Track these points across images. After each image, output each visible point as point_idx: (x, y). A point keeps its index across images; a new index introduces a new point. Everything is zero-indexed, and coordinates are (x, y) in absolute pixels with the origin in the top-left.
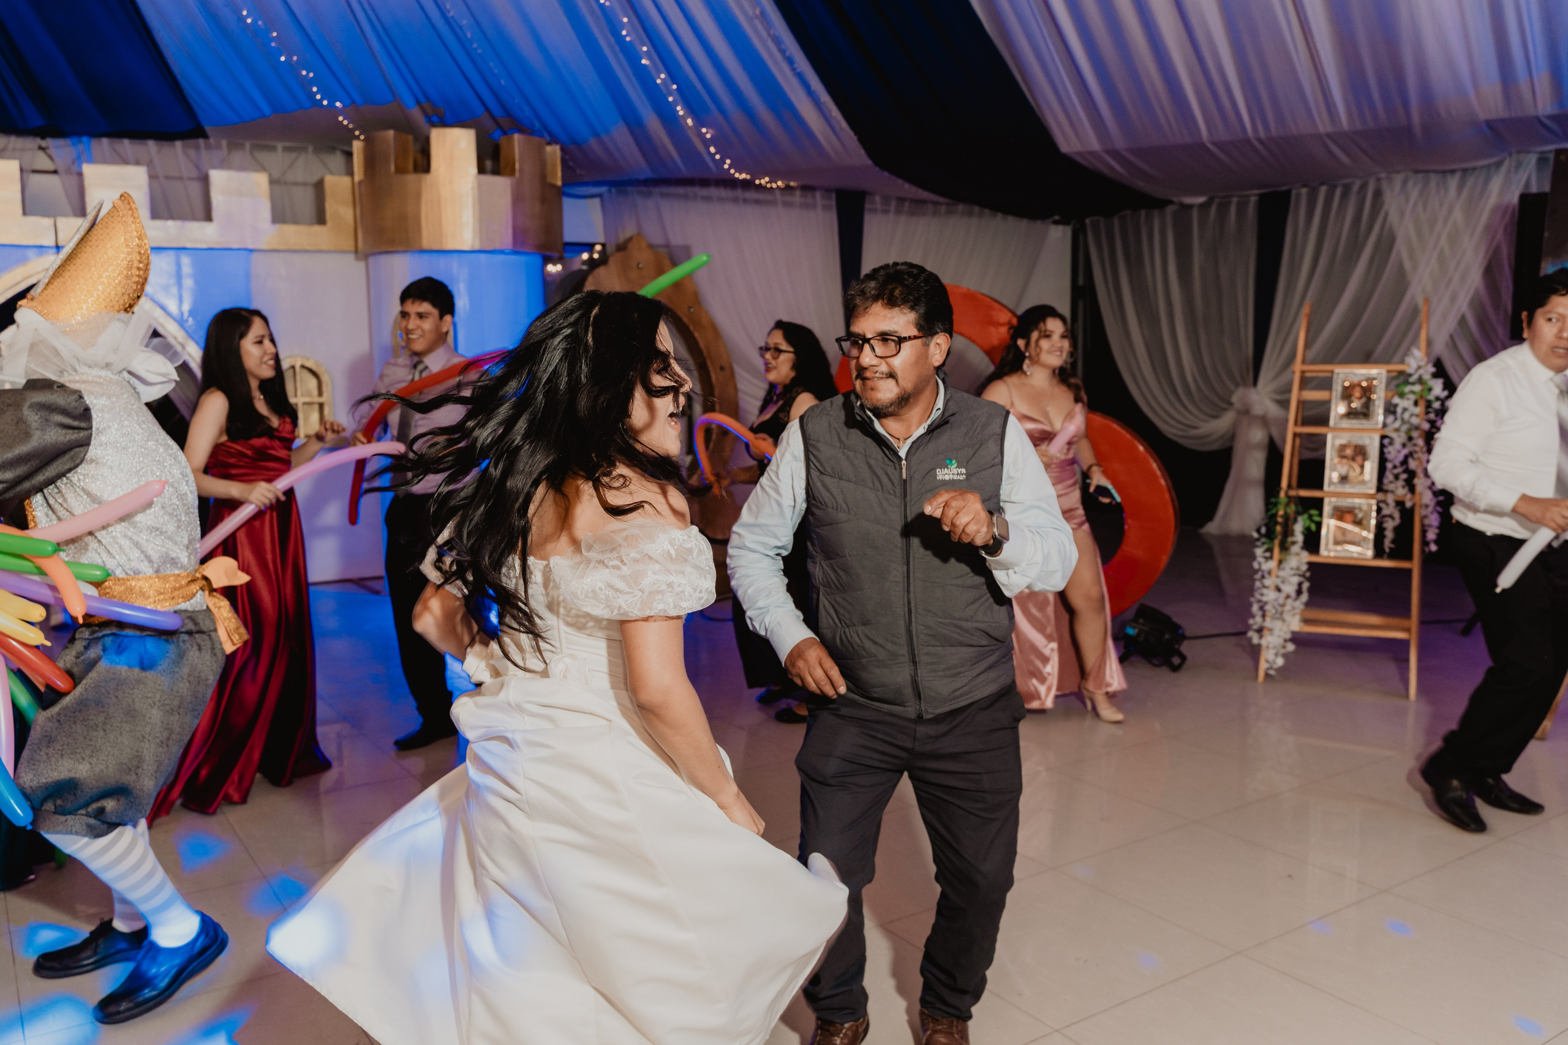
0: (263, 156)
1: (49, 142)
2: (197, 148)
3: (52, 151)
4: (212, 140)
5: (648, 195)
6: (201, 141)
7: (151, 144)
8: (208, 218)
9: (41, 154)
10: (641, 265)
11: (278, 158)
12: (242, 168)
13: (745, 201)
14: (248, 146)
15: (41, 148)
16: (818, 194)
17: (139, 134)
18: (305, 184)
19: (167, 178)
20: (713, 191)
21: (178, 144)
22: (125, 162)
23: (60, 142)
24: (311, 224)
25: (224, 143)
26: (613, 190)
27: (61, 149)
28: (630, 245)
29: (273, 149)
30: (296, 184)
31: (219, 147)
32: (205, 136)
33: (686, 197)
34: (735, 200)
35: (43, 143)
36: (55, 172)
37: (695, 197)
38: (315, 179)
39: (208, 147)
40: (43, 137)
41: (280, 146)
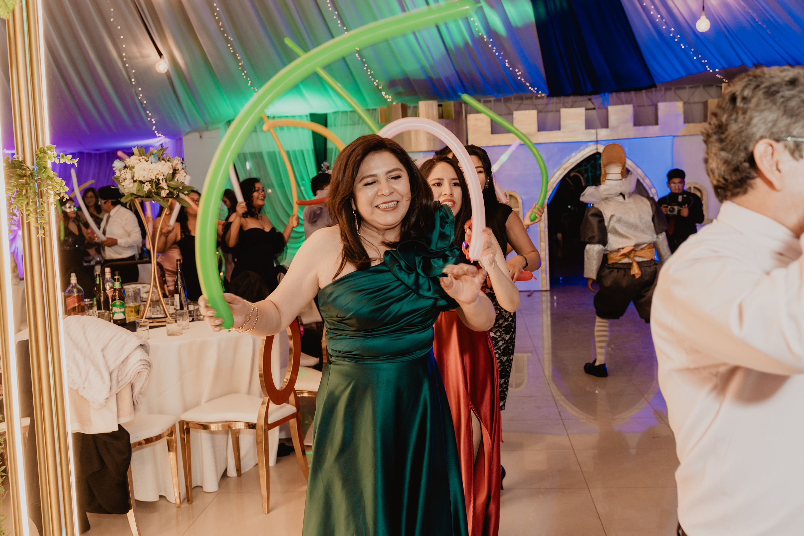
0: (680, 92)
1: (592, 97)
2: (652, 92)
4: (658, 88)
6: (653, 89)
7: (633, 93)
8: (656, 123)
11: (685, 93)
12: (671, 100)
14: (673, 89)
15: (590, 100)
17: (627, 90)
18: (698, 103)
19: (640, 106)
21: (644, 91)
22: (622, 103)
23: (597, 96)
24: (701, 122)
25: (663, 89)
27: (597, 100)
29: (684, 88)
30: (694, 103)
31: (661, 90)
32: (655, 87)
35: (590, 97)
36: (594, 109)
38: (704, 100)
39: (656, 91)
40: (590, 95)
41: (687, 87)
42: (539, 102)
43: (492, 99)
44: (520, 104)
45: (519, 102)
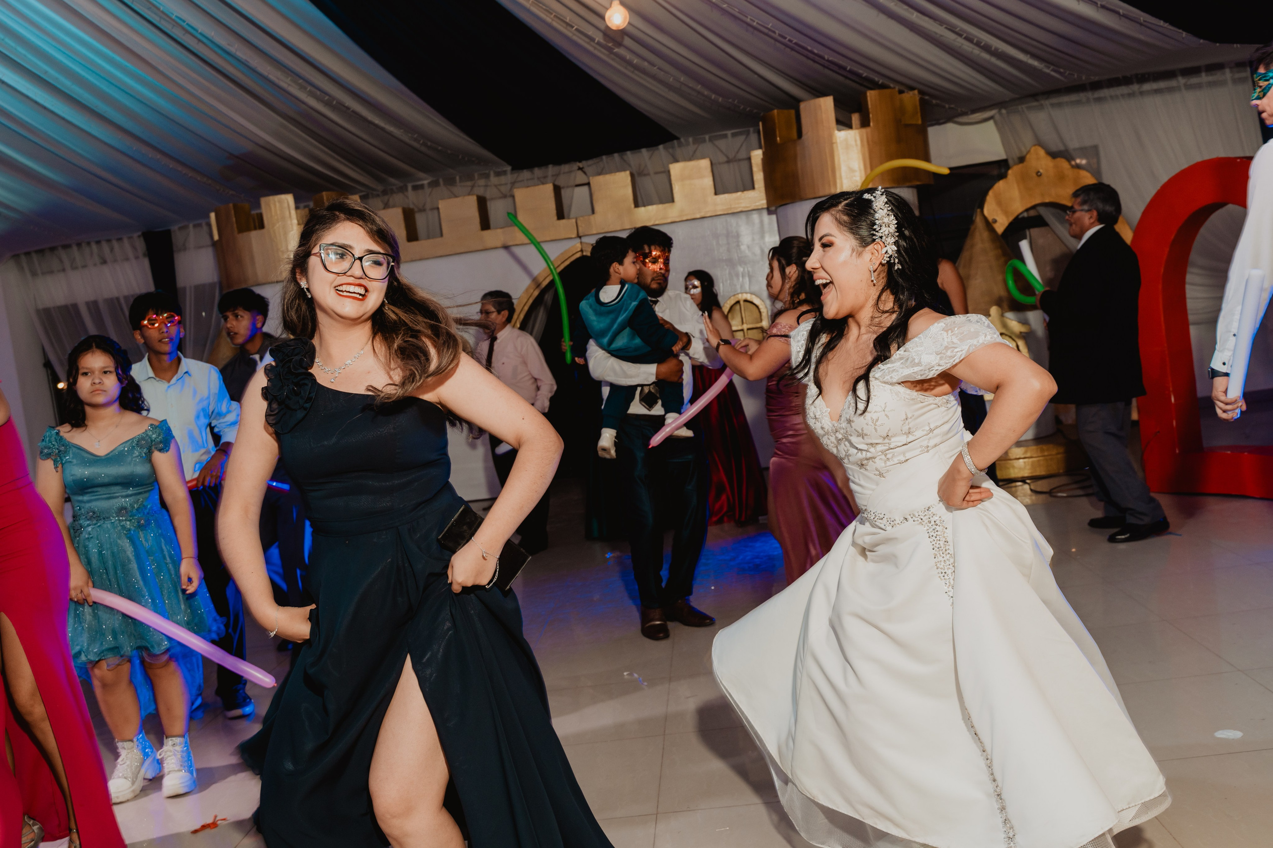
0: (721, 143)
1: (583, 164)
2: (673, 147)
3: (586, 169)
4: (682, 140)
5: (1041, 107)
6: (675, 142)
8: (672, 200)
9: (580, 172)
10: (1039, 174)
11: (729, 143)
12: (691, 159)
13: (1142, 93)
14: (707, 138)
15: (580, 169)
16: (1227, 71)
19: (656, 173)
20: (1105, 92)
21: (661, 147)
22: (616, 170)
23: (590, 162)
24: (749, 189)
25: (691, 139)
26: (1004, 111)
27: (591, 167)
28: (1028, 156)
29: (725, 136)
31: (688, 144)
32: (677, 138)
33: (1078, 102)
34: (1131, 95)
35: (581, 165)
36: (588, 184)
37: (1088, 101)
39: (680, 145)
40: (580, 162)
41: (729, 133)
42: (502, 179)
43: (425, 182)
44: (473, 187)
45: (469, 183)
